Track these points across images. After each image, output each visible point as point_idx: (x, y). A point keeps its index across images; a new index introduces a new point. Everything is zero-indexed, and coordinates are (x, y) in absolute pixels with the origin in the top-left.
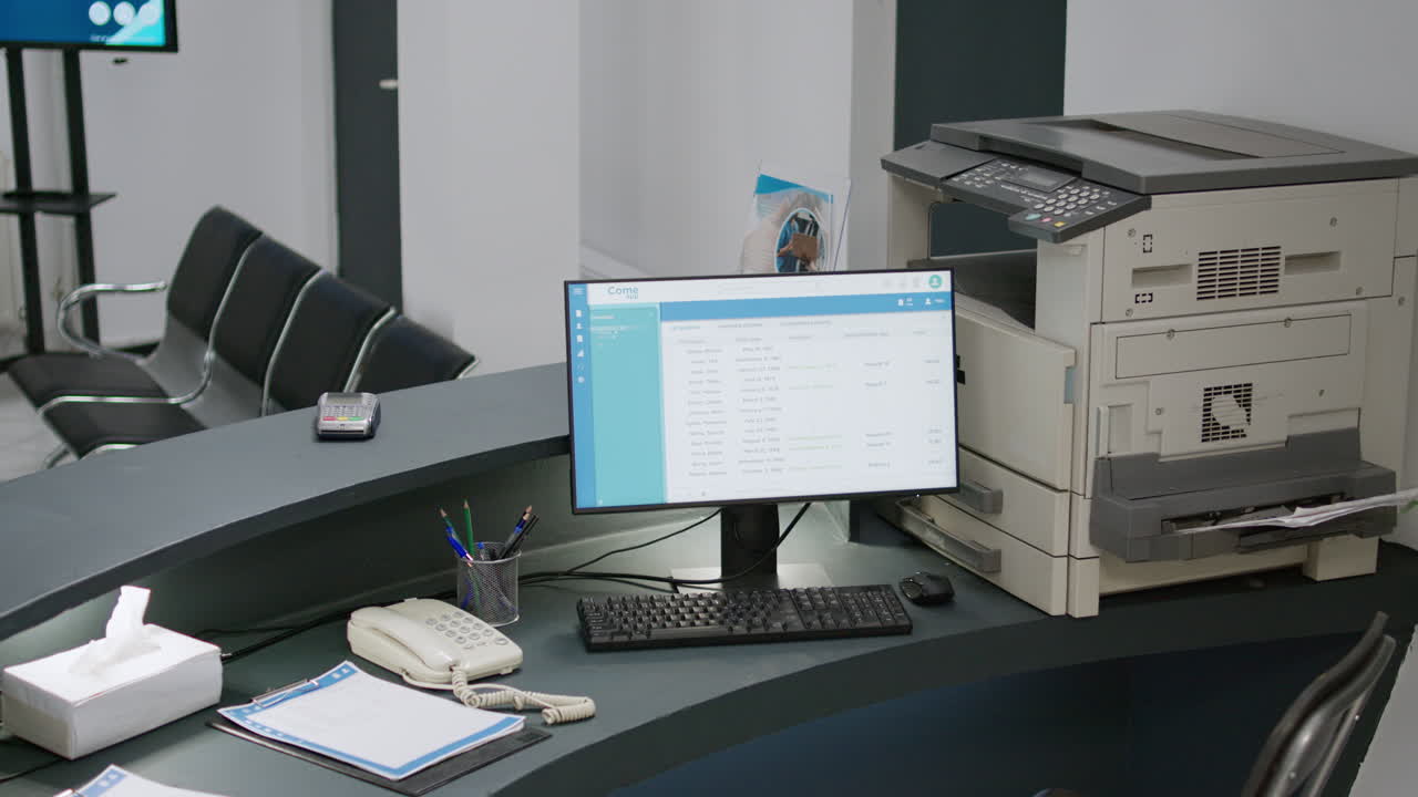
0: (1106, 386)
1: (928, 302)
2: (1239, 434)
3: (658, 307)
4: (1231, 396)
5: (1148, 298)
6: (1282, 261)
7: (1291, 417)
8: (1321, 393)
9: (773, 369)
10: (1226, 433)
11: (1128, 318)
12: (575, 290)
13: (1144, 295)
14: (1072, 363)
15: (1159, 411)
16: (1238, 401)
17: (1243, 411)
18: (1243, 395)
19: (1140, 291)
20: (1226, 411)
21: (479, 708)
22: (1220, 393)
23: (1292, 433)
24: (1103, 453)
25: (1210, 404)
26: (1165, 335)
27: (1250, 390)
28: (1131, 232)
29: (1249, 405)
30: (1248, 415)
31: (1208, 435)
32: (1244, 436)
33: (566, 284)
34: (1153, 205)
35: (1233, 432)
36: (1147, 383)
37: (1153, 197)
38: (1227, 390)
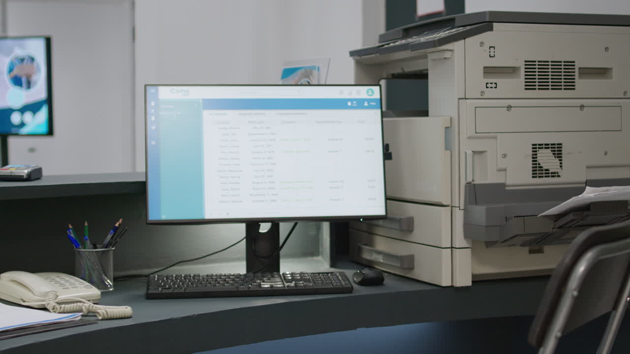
0: (469, 138)
1: (366, 104)
2: (555, 175)
3: (201, 101)
4: (549, 151)
5: (494, 85)
6: (577, 71)
7: (588, 167)
8: (606, 154)
9: (271, 140)
10: (547, 173)
11: (481, 97)
12: (151, 90)
13: (491, 83)
14: (449, 125)
15: (505, 156)
16: (554, 154)
17: (557, 160)
18: (557, 150)
19: (490, 81)
20: (546, 159)
21: (59, 313)
22: (542, 148)
23: (589, 178)
24: (469, 179)
25: (536, 155)
26: (506, 108)
27: (561, 147)
28: (482, 44)
29: (561, 157)
30: (561, 163)
31: (536, 174)
32: (559, 176)
33: (146, 86)
34: (494, 29)
35: (552, 173)
36: (496, 138)
37: (494, 24)
38: (547, 146)
